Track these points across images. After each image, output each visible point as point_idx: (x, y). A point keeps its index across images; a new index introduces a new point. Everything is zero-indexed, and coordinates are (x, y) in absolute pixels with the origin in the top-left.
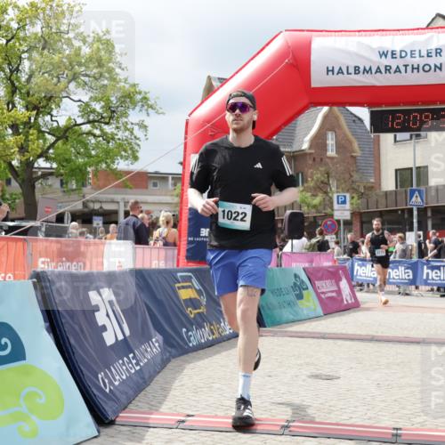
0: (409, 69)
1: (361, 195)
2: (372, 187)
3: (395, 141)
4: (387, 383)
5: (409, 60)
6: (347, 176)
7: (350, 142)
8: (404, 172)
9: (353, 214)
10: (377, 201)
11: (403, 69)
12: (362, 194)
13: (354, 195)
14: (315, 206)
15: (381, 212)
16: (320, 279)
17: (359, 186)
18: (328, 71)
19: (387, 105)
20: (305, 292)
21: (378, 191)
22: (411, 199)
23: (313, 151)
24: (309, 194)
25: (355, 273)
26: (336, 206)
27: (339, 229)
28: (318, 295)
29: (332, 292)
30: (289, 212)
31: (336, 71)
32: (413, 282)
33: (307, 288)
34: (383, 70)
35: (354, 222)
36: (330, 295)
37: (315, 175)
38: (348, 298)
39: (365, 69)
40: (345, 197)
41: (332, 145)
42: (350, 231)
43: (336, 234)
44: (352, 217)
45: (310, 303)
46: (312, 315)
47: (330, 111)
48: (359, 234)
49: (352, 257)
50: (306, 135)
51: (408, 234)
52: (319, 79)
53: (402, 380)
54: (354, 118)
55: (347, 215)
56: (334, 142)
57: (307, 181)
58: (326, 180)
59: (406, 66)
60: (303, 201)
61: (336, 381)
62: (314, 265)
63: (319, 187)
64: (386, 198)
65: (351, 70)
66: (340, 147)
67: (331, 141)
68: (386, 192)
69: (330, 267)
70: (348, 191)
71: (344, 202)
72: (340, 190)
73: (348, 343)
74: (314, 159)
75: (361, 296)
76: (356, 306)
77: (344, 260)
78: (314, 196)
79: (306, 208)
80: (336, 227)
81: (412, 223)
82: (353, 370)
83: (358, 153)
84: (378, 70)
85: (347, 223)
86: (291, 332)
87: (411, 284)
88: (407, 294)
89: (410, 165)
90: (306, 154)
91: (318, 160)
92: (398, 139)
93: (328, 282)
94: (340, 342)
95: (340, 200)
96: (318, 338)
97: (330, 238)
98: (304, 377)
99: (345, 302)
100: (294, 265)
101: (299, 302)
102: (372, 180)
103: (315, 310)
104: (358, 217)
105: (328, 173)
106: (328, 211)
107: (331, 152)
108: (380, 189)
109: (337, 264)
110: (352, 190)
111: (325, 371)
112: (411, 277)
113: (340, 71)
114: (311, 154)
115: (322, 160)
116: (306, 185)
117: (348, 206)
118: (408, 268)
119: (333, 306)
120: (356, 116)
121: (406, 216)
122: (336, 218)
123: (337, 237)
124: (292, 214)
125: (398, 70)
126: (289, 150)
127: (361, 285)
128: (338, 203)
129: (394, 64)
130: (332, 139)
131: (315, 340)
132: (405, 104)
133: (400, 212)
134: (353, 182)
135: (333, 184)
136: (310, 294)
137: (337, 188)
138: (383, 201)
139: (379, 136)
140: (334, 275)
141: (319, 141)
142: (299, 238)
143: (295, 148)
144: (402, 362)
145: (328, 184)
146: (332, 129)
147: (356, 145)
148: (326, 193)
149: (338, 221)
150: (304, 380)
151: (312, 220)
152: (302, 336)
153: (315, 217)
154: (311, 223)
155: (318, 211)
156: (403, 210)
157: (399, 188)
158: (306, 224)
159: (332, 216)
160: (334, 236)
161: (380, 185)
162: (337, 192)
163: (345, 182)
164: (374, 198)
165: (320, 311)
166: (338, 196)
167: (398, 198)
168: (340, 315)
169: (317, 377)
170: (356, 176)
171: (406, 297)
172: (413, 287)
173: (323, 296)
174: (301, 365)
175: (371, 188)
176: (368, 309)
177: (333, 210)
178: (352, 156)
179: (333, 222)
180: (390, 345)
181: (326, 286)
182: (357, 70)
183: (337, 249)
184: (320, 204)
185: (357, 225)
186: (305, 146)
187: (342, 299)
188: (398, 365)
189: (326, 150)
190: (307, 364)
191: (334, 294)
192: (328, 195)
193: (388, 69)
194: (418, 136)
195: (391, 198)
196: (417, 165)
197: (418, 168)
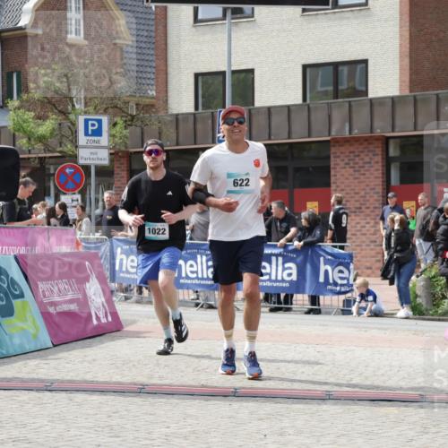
1: (131, 121)
2: (153, 106)
3: (196, 20)
8: (210, 80)
9: (114, 155)
10: (160, 133)
12: (133, 117)
13: (118, 119)
14: (41, 139)
16: (49, 278)
17: (126, 103)
20: (17, 303)
21: (162, 113)
24: (33, 114)
25: (117, 268)
26: (82, 139)
27: (88, 184)
28: (41, 304)
29: (71, 301)
33: (22, 296)
35: (117, 171)
36: (65, 308)
38: (101, 315)
40: (100, 122)
42: (109, 188)
43: (83, 193)
44: (111, 161)
45: (26, 323)
46: (28, 347)
49: (110, 236)
55: (102, 158)
57: (27, 90)
60: (19, 128)
62: (37, 250)
63: (50, 102)
64: (177, 127)
67: (75, 13)
68: (177, 115)
69: (65, 255)
70: (105, 111)
71: (98, 133)
72: (91, 109)
73: (96, 398)
76: (114, 327)
77: (97, 242)
78: (41, 118)
79: (25, 140)
80: (82, 178)
85: (104, 173)
89: (222, 66)
90: (26, 36)
92: (200, 16)
93: (63, 285)
94: (79, 397)
95: (90, 128)
96: (38, 390)
97: (70, 200)
99: (95, 322)
102: (152, 93)
103: (36, 337)
104: (124, 161)
106: (68, 148)
108: (166, 108)
109: (81, 249)
116: (25, 96)
117: (104, 140)
122: (81, 162)
123: (83, 200)
127: (127, 290)
128: (86, 134)
130: (77, 10)
136: (26, 307)
137: (86, 105)
138: (170, 132)
139: (166, 9)
143: (4, 23)
144: (193, 432)
148: (64, 113)
149: (87, 168)
151: (36, 164)
153: (40, 159)
155: (47, 149)
157: (200, 110)
159: (75, 157)
160: (78, 197)
161: (166, 102)
162: (85, 113)
164: (155, 127)
165: (46, 340)
166: (86, 121)
167: (199, 126)
168: (83, 348)
173: (51, 310)
175: (148, 108)
176: (137, 335)
177: (76, 147)
179: (77, 171)
180: (174, 400)
181: (59, 292)
186: (25, 20)
187: (90, 316)
191: (73, 307)
192: (67, 118)
194: (237, 12)
195: (186, 128)
196: (235, 67)
197: (236, 73)
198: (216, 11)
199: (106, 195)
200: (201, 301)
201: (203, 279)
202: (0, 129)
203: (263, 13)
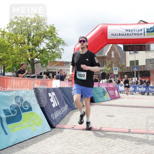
0: (134, 34)
1: (121, 68)
3: (130, 53)
5: (133, 32)
6: (117, 63)
7: (118, 54)
8: (132, 62)
9: (119, 73)
11: (132, 34)
13: (119, 68)
14: (108, 71)
15: (126, 72)
16: (110, 90)
18: (112, 35)
19: (128, 44)
20: (106, 94)
23: (108, 56)
24: (107, 68)
25: (119, 89)
26: (114, 71)
28: (109, 94)
29: (113, 93)
30: (101, 72)
31: (114, 35)
32: (134, 91)
33: (106, 93)
34: (127, 35)
35: (119, 75)
36: (112, 94)
37: (109, 62)
39: (122, 34)
40: (116, 68)
42: (118, 77)
43: (114, 78)
45: (107, 96)
46: (107, 100)
47: (112, 45)
48: (120, 78)
49: (118, 84)
50: (106, 52)
51: (133, 78)
52: (110, 37)
53: (131, 117)
55: (117, 73)
56: (113, 54)
57: (106, 64)
58: (111, 64)
59: (133, 34)
60: (105, 69)
61: (114, 117)
62: (108, 86)
63: (109, 66)
65: (118, 35)
66: (115, 55)
67: (113, 53)
70: (117, 67)
71: (116, 70)
73: (117, 107)
74: (108, 58)
75: (120, 95)
76: (119, 97)
77: (116, 85)
78: (108, 68)
79: (106, 71)
80: (114, 76)
81: (134, 75)
82: (118, 114)
83: (120, 57)
84: (125, 35)
85: (117, 75)
86: (102, 104)
88: (133, 94)
89: (134, 60)
91: (109, 58)
93: (112, 91)
94: (115, 107)
96: (109, 106)
97: (113, 79)
99: (116, 96)
100: (103, 86)
101: (104, 96)
102: (124, 64)
103: (108, 98)
105: (112, 62)
106: (112, 72)
107: (113, 56)
108: (126, 66)
109: (114, 86)
110: (118, 66)
111: (111, 115)
113: (115, 35)
114: (107, 57)
115: (110, 58)
117: (117, 71)
118: (133, 87)
119: (113, 97)
120: (119, 47)
121: (133, 73)
122: (114, 74)
124: (102, 73)
125: (131, 35)
126: (101, 56)
127: (121, 92)
129: (129, 33)
132: (132, 44)
134: (119, 64)
135: (113, 65)
136: (107, 94)
137: (115, 66)
138: (127, 69)
140: (113, 89)
141: (110, 53)
142: (104, 79)
143: (103, 55)
145: (112, 65)
146: (113, 50)
147: (119, 54)
148: (111, 67)
149: (115, 75)
150: (105, 117)
152: (105, 105)
153: (108, 74)
154: (107, 75)
156: (132, 72)
157: (131, 66)
158: (106, 75)
164: (124, 69)
165: (110, 99)
167: (131, 69)
169: (109, 116)
172: (134, 92)
173: (110, 95)
174: (104, 113)
175: (123, 66)
176: (122, 98)
178: (118, 58)
180: (128, 108)
181: (111, 92)
182: (120, 35)
183: (114, 82)
184: (110, 70)
185: (119, 76)
186: (106, 55)
188: (130, 113)
189: (111, 56)
190: (106, 113)
191: (113, 94)
193: (128, 34)
194: (136, 52)
195: (129, 69)
196: (136, 60)
197: (136, 61)
198: (133, 52)
199: (118, 79)
200: (131, 93)
202: (103, 70)
203: (139, 52)
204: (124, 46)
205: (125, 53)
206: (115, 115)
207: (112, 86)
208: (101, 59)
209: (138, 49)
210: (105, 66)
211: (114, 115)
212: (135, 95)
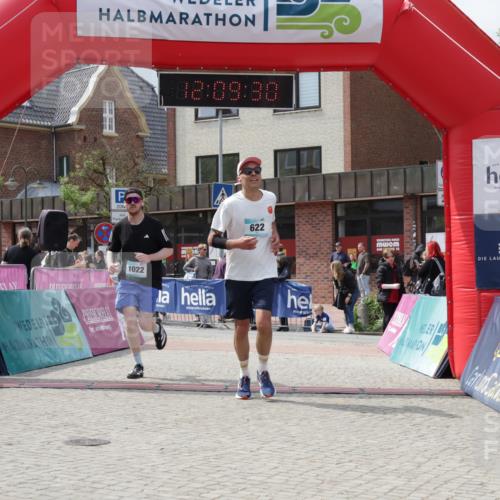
0: (212, 19)
1: (149, 191)
2: (165, 180)
3: (197, 118)
4: (173, 447)
5: (211, 7)
6: (131, 164)
7: (136, 118)
8: (207, 161)
10: (171, 200)
11: (203, 19)
12: (151, 188)
14: (84, 205)
15: (176, 214)
16: (90, 304)
17: (146, 178)
18: (101, 14)
19: (182, 67)
20: (67, 325)
21: (172, 186)
22: (215, 198)
23: (83, 127)
24: (77, 187)
26: (114, 205)
28: (85, 327)
29: (107, 324)
30: (45, 212)
32: (216, 310)
33: (70, 320)
34: (177, 18)
36: (102, 328)
37: (87, 161)
39: (152, 16)
41: (110, 120)
46: (75, 357)
50: (76, 102)
53: (194, 443)
54: (141, 84)
56: (113, 116)
57: (74, 169)
58: (101, 169)
59: (208, 15)
60: (68, 197)
61: (105, 448)
62: (81, 286)
63: (91, 178)
64: (183, 196)
65: (134, 15)
66: (124, 119)
67: (108, 116)
68: (183, 187)
69: (102, 290)
72: (120, 183)
74: (85, 138)
78: (84, 190)
79: (72, 206)
82: (128, 431)
83: (146, 132)
84: (171, 18)
86: (46, 381)
87: (213, 313)
88: (209, 327)
89: (215, 151)
90: (74, 131)
91: (90, 139)
92: (200, 116)
93: (100, 310)
94: (113, 393)
95: (120, 197)
96: (82, 388)
98: (60, 444)
99: (124, 339)
100: (53, 286)
101: (58, 338)
102: (165, 171)
103: (81, 350)
105: (102, 159)
106: (104, 211)
107: (109, 130)
108: (175, 183)
111: (90, 435)
112: (214, 303)
113: (119, 16)
114: (80, 131)
115: (95, 140)
116: (72, 174)
118: (210, 291)
119: (107, 344)
120: (144, 81)
122: (113, 221)
124: (50, 215)
125: (197, 20)
126: (50, 124)
128: (117, 201)
129: (192, 11)
130: (111, 111)
131: (79, 391)
132: (206, 68)
133: (201, 215)
134: (138, 172)
135: (111, 173)
136: (73, 328)
137: (117, 180)
138: (178, 200)
139: (174, 110)
141: (92, 115)
143: (58, 121)
144: (196, 418)
145: (103, 173)
147: (143, 120)
148: (101, 186)
150: (59, 448)
151: (80, 223)
152: (60, 386)
153: (84, 219)
155: (89, 212)
156: (205, 213)
157: (200, 183)
159: (108, 218)
161: (175, 177)
162: (116, 186)
163: (128, 171)
164: (167, 196)
165: (88, 350)
166: (117, 192)
167: (199, 195)
168: (116, 357)
169: (77, 442)
170: (143, 165)
171: (208, 330)
173: (92, 330)
174: (57, 427)
175: (162, 182)
177: (110, 211)
178: (138, 136)
179: (110, 228)
180: (182, 395)
181: (98, 319)
182: (141, 15)
184: (92, 201)
186: (72, 119)
187: (120, 334)
188: (190, 423)
189: (102, 127)
190: (66, 425)
191: (108, 327)
192: (103, 190)
193: (184, 17)
194: (226, 113)
195: (190, 196)
196: (225, 152)
197: (224, 156)
198: (210, 111)
200: (202, 322)
201: (202, 306)
202: (54, 198)
203: (245, 113)
204: (162, 78)
205: (173, 116)
206: (113, 436)
207: (102, 285)
208: (44, 143)
209: (235, 96)
210: (65, 179)
211: (107, 439)
212: (221, 329)
